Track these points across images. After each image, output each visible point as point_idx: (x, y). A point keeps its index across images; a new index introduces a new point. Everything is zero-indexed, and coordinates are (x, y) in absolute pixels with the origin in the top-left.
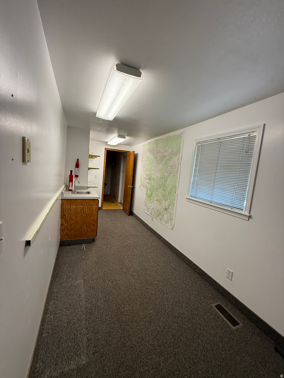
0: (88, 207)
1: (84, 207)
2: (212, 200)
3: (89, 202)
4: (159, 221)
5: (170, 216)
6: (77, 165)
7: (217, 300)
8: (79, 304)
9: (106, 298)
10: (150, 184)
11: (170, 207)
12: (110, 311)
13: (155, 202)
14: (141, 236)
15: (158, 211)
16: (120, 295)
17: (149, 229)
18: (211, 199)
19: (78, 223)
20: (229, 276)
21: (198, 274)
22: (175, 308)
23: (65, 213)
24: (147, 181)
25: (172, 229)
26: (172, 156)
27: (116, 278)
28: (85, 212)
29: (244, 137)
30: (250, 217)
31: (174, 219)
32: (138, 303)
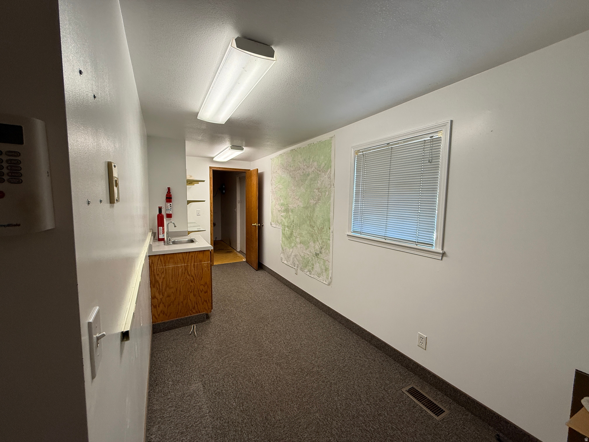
0: (194, 265)
1: (187, 265)
2: (386, 235)
3: (196, 256)
4: (308, 273)
5: (324, 265)
6: (169, 198)
7: (408, 382)
8: (201, 422)
9: (243, 406)
10: (287, 219)
11: (323, 251)
12: (252, 426)
13: (299, 246)
14: (282, 301)
15: (304, 258)
16: (265, 398)
17: (292, 289)
18: (384, 233)
19: (180, 292)
20: (421, 343)
21: (376, 347)
22: (351, 403)
23: (158, 278)
24: (282, 214)
25: (329, 284)
26: (319, 173)
27: (254, 372)
28: (190, 273)
29: (425, 141)
30: (444, 254)
31: (330, 268)
32: (295, 406)
